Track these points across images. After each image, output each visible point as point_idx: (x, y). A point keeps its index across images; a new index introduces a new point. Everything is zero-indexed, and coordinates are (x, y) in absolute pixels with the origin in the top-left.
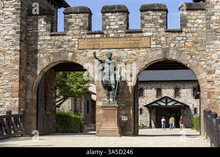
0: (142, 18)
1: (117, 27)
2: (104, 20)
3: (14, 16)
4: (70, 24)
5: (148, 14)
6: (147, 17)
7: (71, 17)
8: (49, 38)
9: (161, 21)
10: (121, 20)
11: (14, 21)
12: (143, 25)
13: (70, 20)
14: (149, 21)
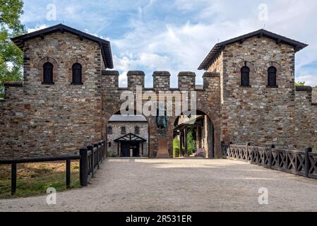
0: (179, 81)
1: (163, 86)
2: (154, 81)
3: (96, 76)
4: (132, 82)
5: (184, 79)
6: (183, 81)
7: (132, 78)
8: (117, 91)
9: (192, 84)
10: (166, 81)
11: (96, 79)
12: (180, 86)
13: (132, 80)
14: (185, 83)
